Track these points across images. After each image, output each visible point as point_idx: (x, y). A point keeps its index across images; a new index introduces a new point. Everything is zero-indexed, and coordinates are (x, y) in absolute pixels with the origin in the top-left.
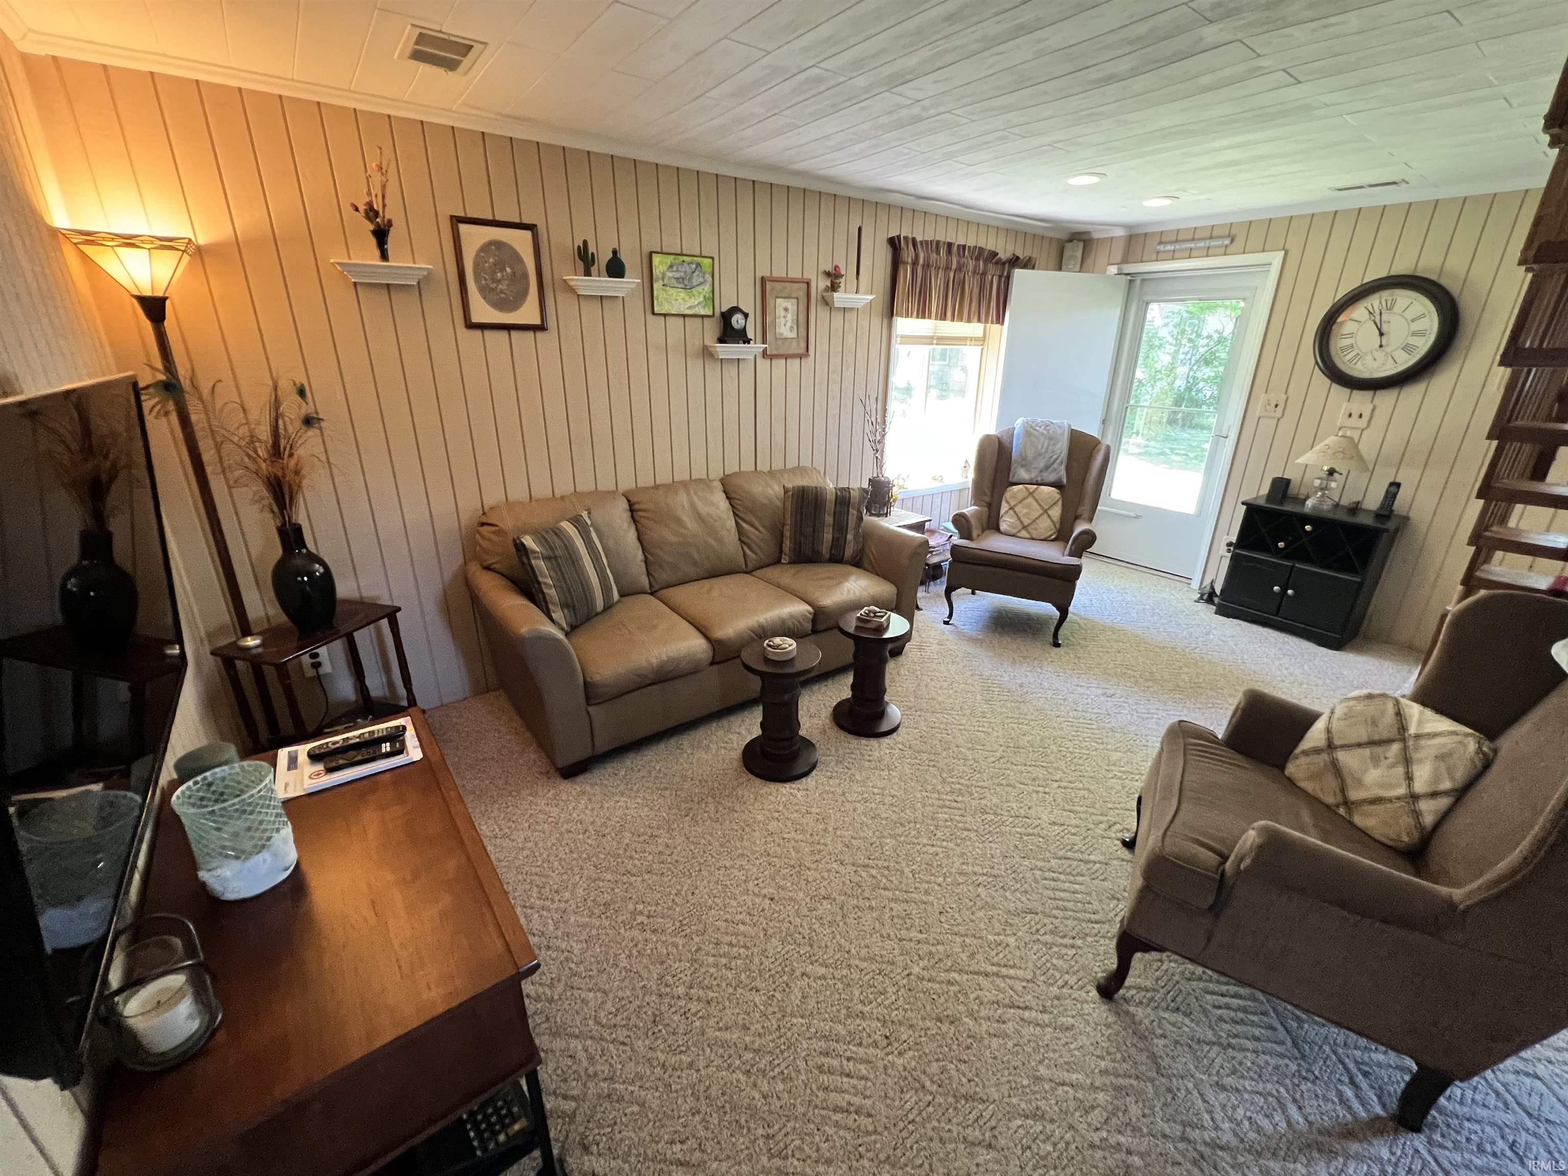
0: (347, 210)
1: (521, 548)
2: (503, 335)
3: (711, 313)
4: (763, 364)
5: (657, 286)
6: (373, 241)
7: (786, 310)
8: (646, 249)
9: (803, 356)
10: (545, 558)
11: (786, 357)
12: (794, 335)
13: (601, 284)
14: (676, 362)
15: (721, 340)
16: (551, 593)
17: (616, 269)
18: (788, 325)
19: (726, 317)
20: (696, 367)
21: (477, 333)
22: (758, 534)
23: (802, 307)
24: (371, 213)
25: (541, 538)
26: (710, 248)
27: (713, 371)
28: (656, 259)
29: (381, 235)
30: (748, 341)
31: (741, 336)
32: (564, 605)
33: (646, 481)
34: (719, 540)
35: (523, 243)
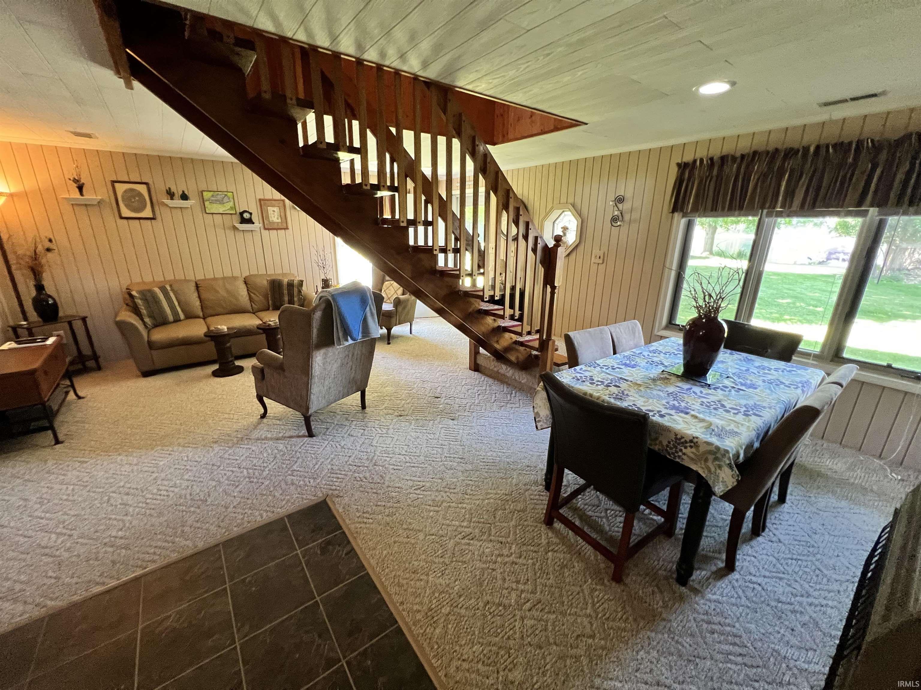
0: (67, 180)
1: (131, 296)
2: (137, 221)
3: (234, 212)
4: (265, 233)
5: (207, 203)
6: (77, 190)
7: (274, 211)
8: (200, 190)
9: (287, 228)
10: (141, 299)
11: (277, 229)
12: (279, 221)
13: (178, 202)
14: (220, 232)
15: (241, 223)
16: (144, 311)
17: (184, 197)
18: (276, 217)
19: (241, 214)
20: (230, 234)
21: (125, 221)
22: (259, 298)
23: (282, 210)
24: (75, 181)
25: (139, 292)
26: (232, 188)
27: (240, 235)
28: (205, 194)
29: (80, 188)
30: (253, 223)
31: (250, 221)
32: (150, 316)
34: (237, 299)
35: (143, 189)
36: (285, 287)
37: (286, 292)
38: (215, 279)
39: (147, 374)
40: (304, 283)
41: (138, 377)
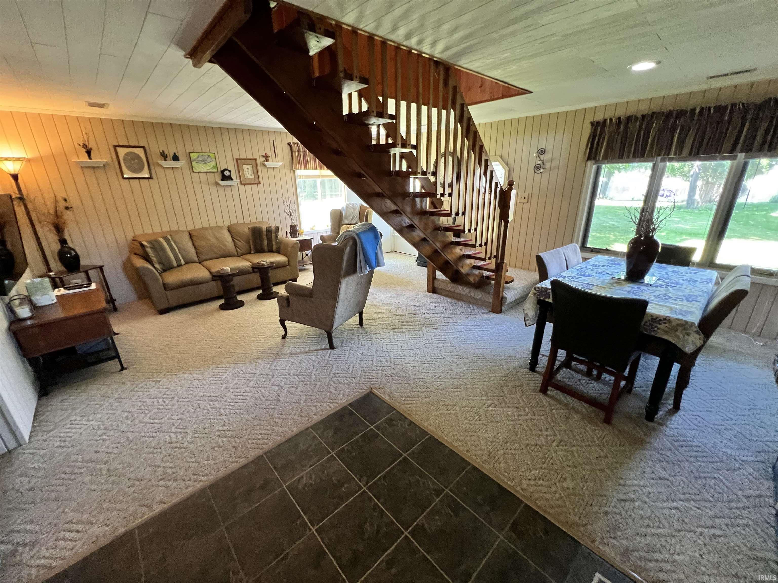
0: (77, 146)
1: (142, 245)
2: (137, 181)
3: (216, 170)
4: (242, 188)
5: (194, 163)
6: (86, 154)
7: (248, 169)
8: (188, 151)
9: (259, 183)
10: (151, 248)
11: (251, 184)
12: (253, 177)
13: (170, 163)
14: (205, 187)
15: (222, 180)
16: (154, 259)
17: (176, 158)
18: (250, 173)
19: (223, 172)
20: (213, 188)
21: (127, 181)
22: (242, 244)
23: (254, 168)
24: (85, 146)
25: (149, 242)
26: (213, 150)
27: (221, 191)
28: (192, 155)
29: (89, 152)
30: (232, 180)
31: (229, 178)
32: (160, 263)
33: (198, 226)
34: (225, 245)
35: (140, 152)
36: (265, 233)
37: (265, 237)
38: (203, 228)
39: (162, 312)
40: (280, 229)
41: (156, 314)
